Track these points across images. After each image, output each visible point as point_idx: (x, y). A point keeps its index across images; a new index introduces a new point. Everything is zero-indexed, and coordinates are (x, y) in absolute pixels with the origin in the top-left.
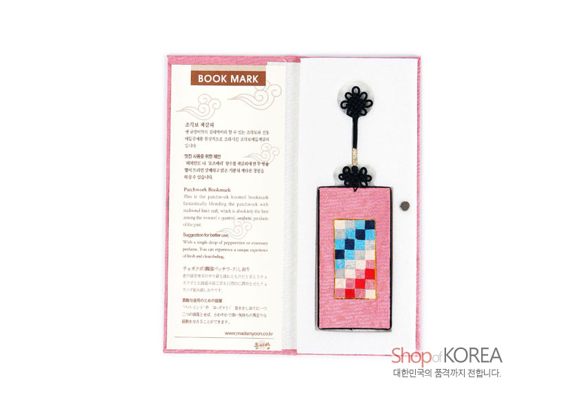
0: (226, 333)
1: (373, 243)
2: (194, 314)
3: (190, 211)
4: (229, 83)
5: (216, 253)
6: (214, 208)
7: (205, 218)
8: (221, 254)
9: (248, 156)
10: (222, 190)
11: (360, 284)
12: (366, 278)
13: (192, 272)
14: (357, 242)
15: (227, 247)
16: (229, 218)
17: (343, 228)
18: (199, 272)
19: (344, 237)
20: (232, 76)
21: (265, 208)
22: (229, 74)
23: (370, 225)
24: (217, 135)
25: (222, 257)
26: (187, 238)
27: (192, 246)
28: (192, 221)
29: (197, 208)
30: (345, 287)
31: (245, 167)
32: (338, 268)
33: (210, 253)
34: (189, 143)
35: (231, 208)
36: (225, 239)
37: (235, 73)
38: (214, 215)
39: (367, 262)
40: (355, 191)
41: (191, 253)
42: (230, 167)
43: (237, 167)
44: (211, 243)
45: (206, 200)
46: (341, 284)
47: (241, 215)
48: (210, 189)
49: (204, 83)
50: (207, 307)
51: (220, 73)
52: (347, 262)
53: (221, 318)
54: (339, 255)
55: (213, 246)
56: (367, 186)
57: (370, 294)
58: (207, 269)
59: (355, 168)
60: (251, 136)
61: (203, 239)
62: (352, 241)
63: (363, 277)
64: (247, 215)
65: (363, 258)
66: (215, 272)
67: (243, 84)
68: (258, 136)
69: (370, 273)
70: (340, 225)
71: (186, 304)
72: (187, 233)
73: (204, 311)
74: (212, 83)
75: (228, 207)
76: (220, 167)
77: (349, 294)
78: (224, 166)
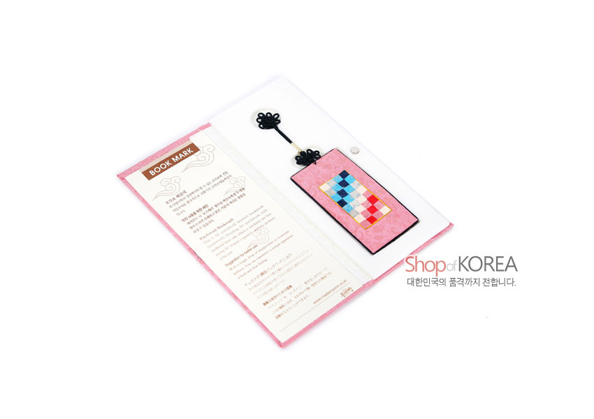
0: (315, 303)
1: (356, 182)
2: (281, 308)
3: (217, 248)
4: (174, 164)
5: (260, 261)
6: (232, 236)
7: (231, 246)
8: (263, 258)
9: (227, 193)
10: (227, 223)
11: (373, 210)
12: (373, 204)
13: (253, 284)
14: (346, 189)
15: (263, 252)
16: (247, 235)
17: (329, 187)
18: (258, 280)
19: (334, 193)
20: (173, 159)
21: (267, 213)
22: (169, 159)
23: (344, 174)
24: (193, 196)
25: (266, 260)
26: (230, 266)
27: (238, 268)
28: (223, 254)
29: (220, 243)
30: (365, 219)
31: (230, 200)
32: (349, 211)
33: (256, 263)
34: (179, 211)
35: (244, 228)
36: (257, 249)
37: (173, 156)
38: (236, 240)
39: (364, 195)
40: (315, 164)
41: (242, 273)
42: (219, 207)
43: (225, 203)
44: (249, 257)
45: (221, 235)
46: (361, 219)
47: (255, 227)
48: (219, 228)
49: (157, 174)
50: (285, 297)
51: (163, 162)
52: (351, 204)
53: (302, 296)
54: (342, 203)
55: (253, 259)
56: (320, 157)
57: (384, 210)
58: (262, 274)
59: (302, 153)
60: (218, 181)
61: (242, 259)
62: (343, 191)
63: (371, 205)
64: (259, 225)
65: (359, 195)
66: (270, 272)
67: (183, 158)
68: (222, 178)
69: (373, 199)
70: (325, 187)
71: (268, 305)
72: (227, 263)
73: (285, 301)
74: (162, 171)
75: (241, 230)
76: (213, 211)
77: (372, 220)
78: (216, 209)
